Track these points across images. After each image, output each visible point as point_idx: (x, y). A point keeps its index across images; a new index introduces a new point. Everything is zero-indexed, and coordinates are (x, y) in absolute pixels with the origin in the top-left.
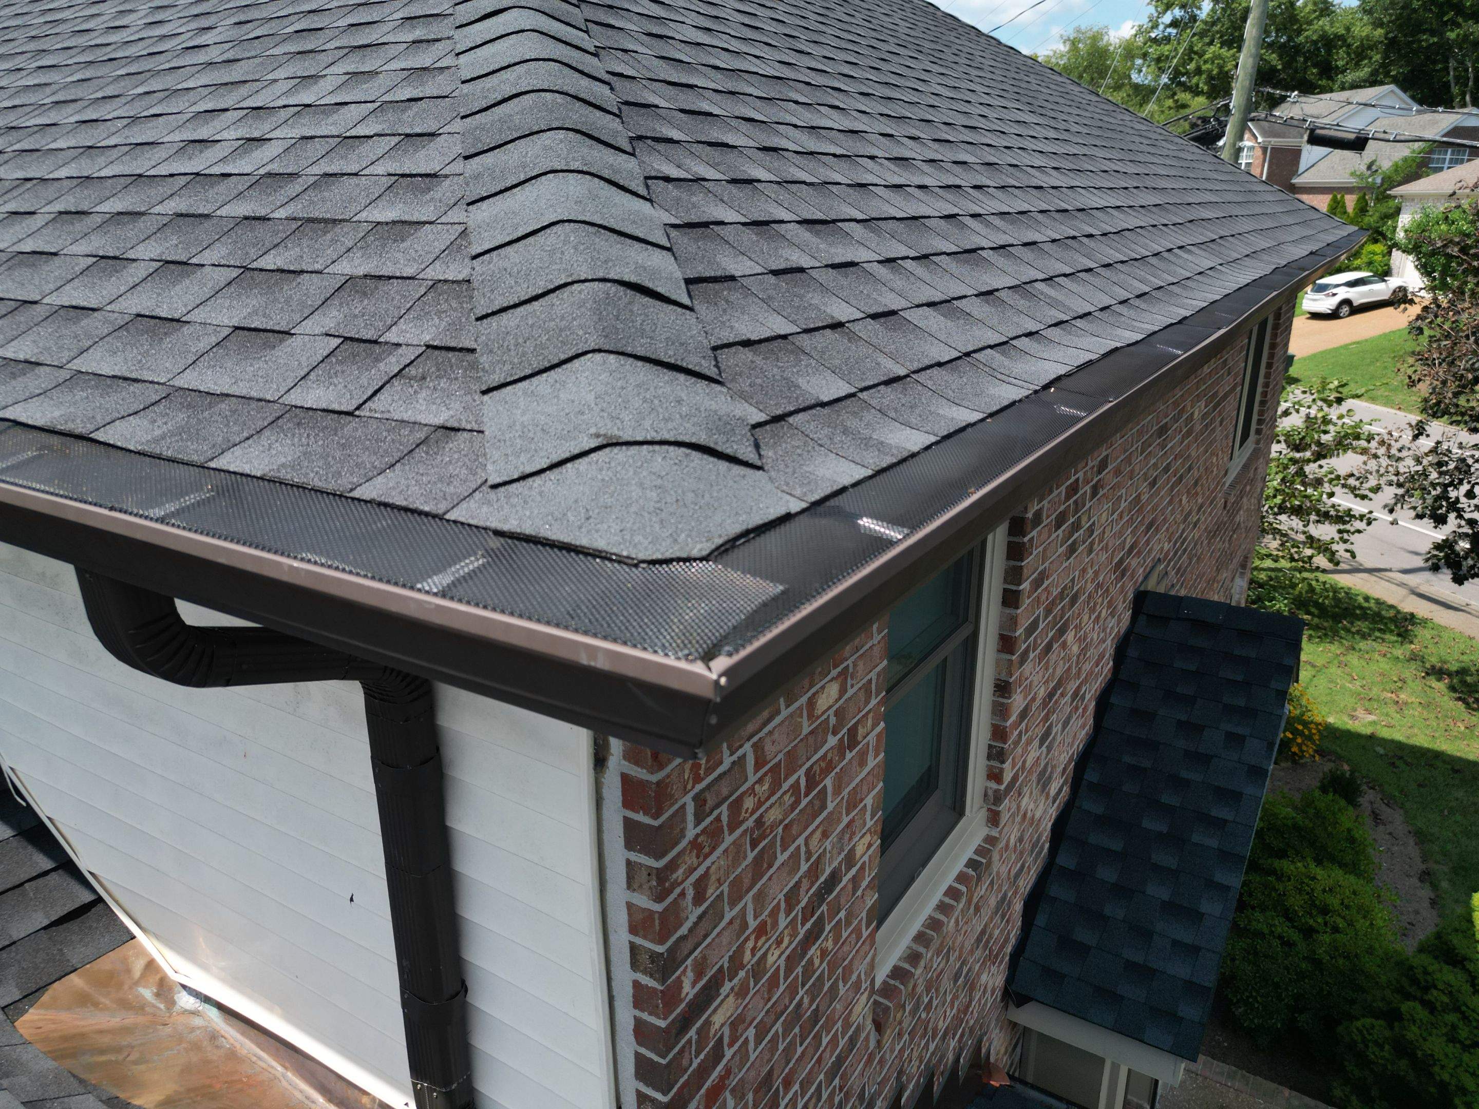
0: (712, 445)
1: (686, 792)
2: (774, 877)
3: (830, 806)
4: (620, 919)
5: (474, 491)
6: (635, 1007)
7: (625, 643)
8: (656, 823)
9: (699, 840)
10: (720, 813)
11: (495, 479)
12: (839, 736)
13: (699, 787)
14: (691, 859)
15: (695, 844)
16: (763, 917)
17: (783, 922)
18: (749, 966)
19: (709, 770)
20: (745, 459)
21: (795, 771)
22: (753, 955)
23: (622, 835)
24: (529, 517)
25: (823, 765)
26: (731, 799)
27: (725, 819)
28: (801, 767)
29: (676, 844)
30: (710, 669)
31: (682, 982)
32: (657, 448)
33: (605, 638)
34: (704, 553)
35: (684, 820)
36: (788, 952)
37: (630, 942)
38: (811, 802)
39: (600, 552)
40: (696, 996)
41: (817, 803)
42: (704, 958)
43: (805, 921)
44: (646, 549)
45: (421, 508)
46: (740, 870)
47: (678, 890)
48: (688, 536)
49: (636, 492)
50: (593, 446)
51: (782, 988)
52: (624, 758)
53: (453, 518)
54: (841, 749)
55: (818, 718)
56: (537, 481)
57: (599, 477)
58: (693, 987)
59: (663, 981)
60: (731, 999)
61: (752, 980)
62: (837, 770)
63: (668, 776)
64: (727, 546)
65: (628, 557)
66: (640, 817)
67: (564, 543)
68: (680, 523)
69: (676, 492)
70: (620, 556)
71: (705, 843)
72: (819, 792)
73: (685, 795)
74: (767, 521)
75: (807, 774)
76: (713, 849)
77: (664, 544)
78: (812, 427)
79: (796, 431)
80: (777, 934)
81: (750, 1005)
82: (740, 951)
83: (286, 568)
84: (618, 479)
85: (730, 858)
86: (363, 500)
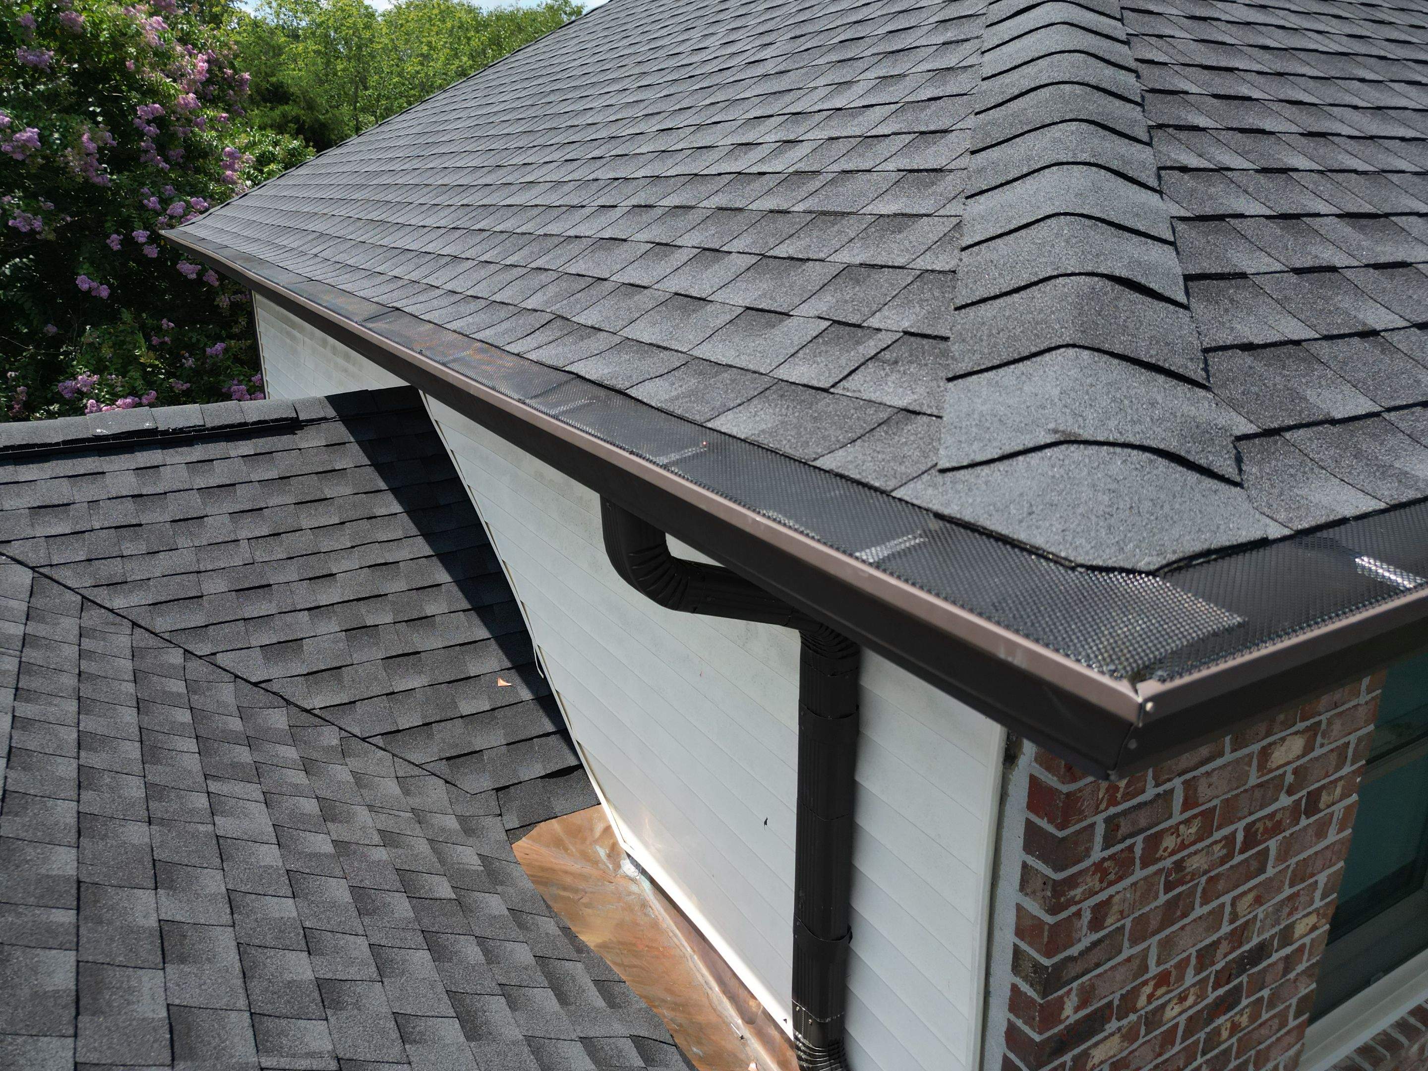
0: (1183, 454)
1: (1098, 811)
2: (1188, 928)
3: (1270, 872)
4: (1007, 919)
5: (923, 473)
6: (1011, 1009)
7: (1047, 645)
8: (1060, 834)
9: (1106, 865)
10: (1134, 844)
11: (944, 464)
12: (1296, 797)
13: (1112, 810)
14: (1093, 882)
15: (1098, 866)
16: (1167, 966)
17: (1190, 978)
18: (1143, 1012)
19: (1127, 796)
20: (1220, 473)
21: (1232, 823)
22: (1149, 1002)
23: (1022, 837)
24: (971, 504)
25: (1269, 824)
26: (1149, 833)
27: (1138, 851)
28: (1240, 819)
29: (1080, 861)
30: (1136, 691)
31: (1064, 1003)
32: (1118, 450)
33: (1027, 636)
34: (1152, 567)
35: (1091, 839)
36: (1191, 1012)
37: (1015, 945)
38: (1246, 860)
39: (1038, 549)
40: (1077, 1022)
41: (1254, 864)
42: (1093, 987)
43: (1217, 986)
44: (1087, 553)
45: (872, 482)
46: (1147, 909)
47: (1074, 909)
48: (1137, 546)
49: (1086, 493)
50: (1048, 441)
51: (1177, 1048)
52: (1036, 760)
53: (899, 496)
54: (1295, 812)
55: (1271, 771)
56: (985, 470)
57: (1050, 473)
58: (1076, 1012)
59: (1044, 995)
60: (1116, 1038)
61: (1143, 1028)
62: (1287, 834)
63: (1080, 790)
64: (1181, 564)
65: (1066, 559)
66: (1043, 823)
67: (1001, 535)
68: (1130, 531)
69: (1131, 499)
70: (1057, 556)
71: (1111, 870)
72: (1258, 853)
73: (1096, 814)
74: (1235, 543)
75: (1248, 828)
76: (1120, 879)
77: (1107, 551)
78: (1314, 446)
79: (1292, 449)
80: (1181, 989)
81: (1137, 1054)
82: (1134, 993)
83: (750, 521)
84: (1070, 478)
85: (1138, 894)
86: (823, 470)
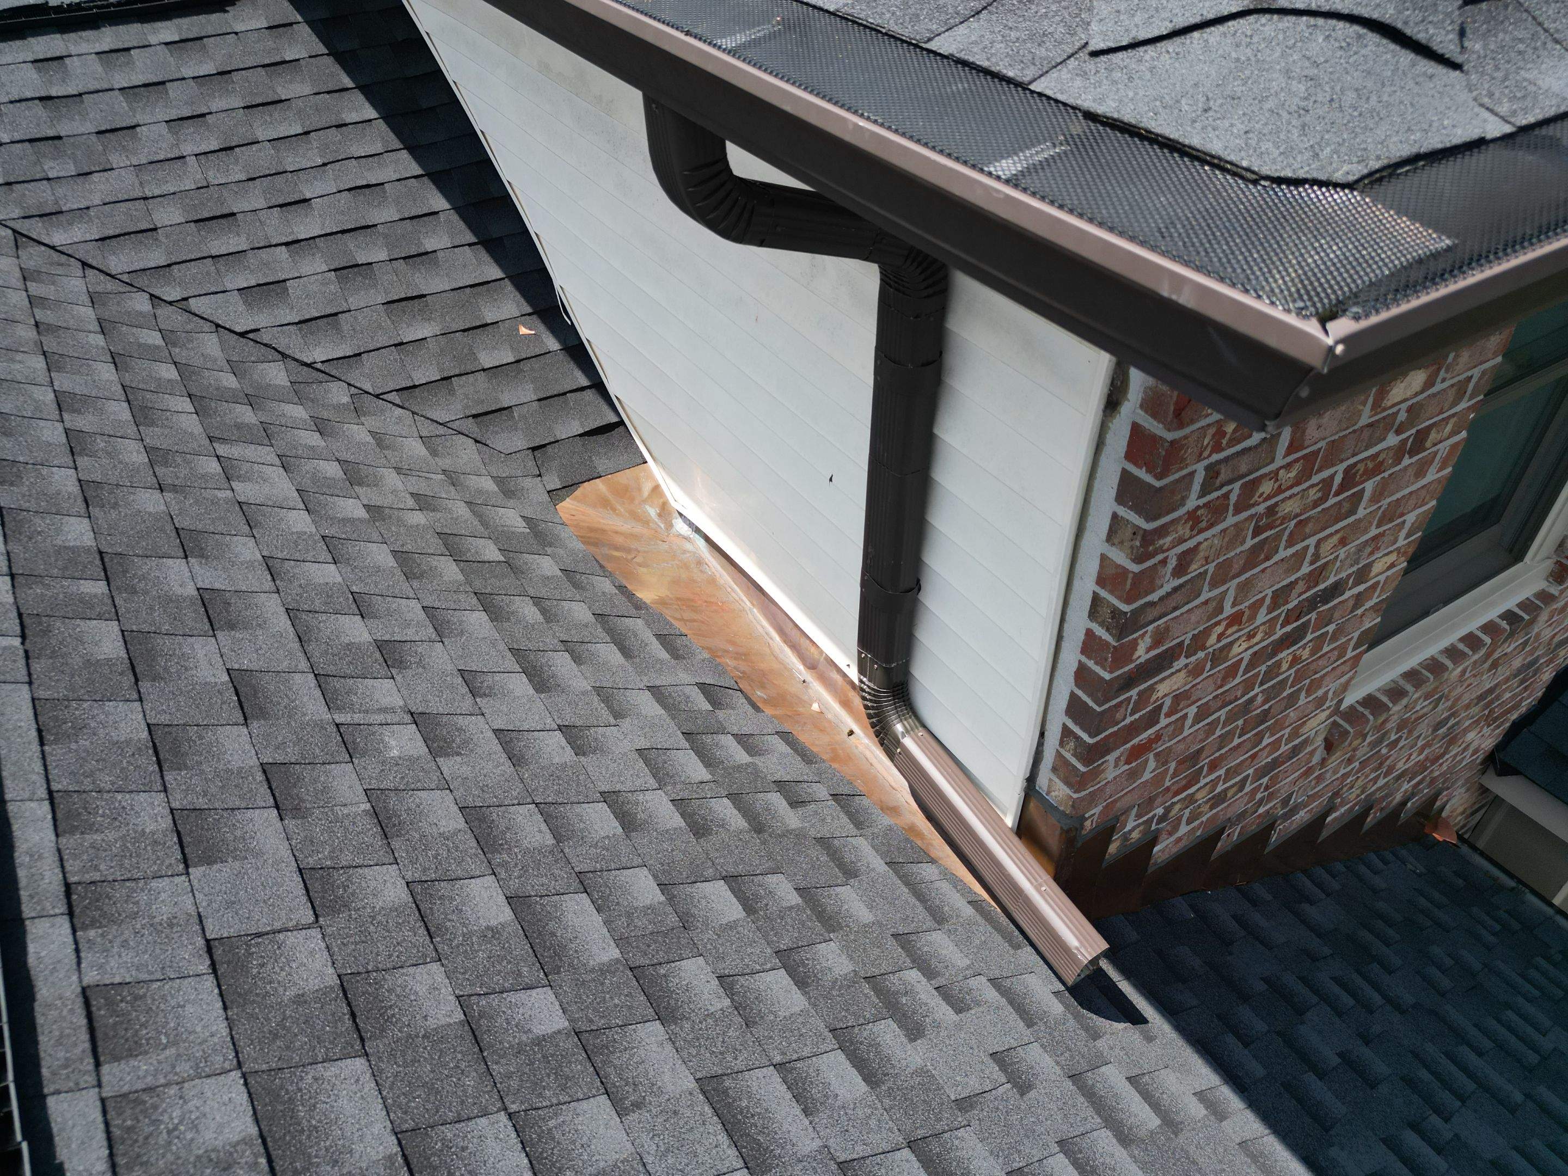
0: (1399, 25)
1: (1200, 458)
2: (1268, 570)
3: (1361, 512)
4: (1089, 568)
5: (1069, 57)
6: (1082, 652)
7: (1222, 280)
8: (1158, 484)
9: (1199, 513)
10: (1231, 491)
11: (1098, 44)
12: (1404, 436)
13: (1216, 457)
14: (1183, 530)
15: (1193, 516)
16: (1242, 607)
17: (1262, 617)
18: (1211, 650)
19: (1234, 441)
20: (1440, 51)
21: (1333, 465)
22: (1219, 640)
23: (1116, 487)
24: (1132, 99)
25: (1370, 465)
26: (1247, 479)
27: (1233, 498)
28: (1342, 461)
29: (1174, 510)
30: (1326, 332)
31: (1138, 644)
32: (1320, 21)
33: (1198, 269)
34: (1351, 178)
35: (1189, 488)
36: (1256, 648)
37: (1094, 592)
38: (1340, 502)
39: (1213, 157)
40: (1148, 661)
41: (1346, 506)
42: (1167, 629)
43: (1286, 622)
44: (1274, 161)
45: (1005, 71)
46: (1232, 554)
47: (1160, 557)
48: (1335, 152)
49: (1278, 81)
50: (1234, 10)
51: (1238, 680)
52: (1141, 406)
53: (1038, 90)
54: (1400, 452)
55: (1385, 409)
56: (1150, 51)
57: (1234, 55)
58: (1147, 652)
59: (1119, 637)
60: (1182, 674)
61: (1209, 663)
62: (1386, 474)
63: (1186, 437)
64: (1384, 174)
65: (1247, 170)
66: (1141, 474)
67: (1170, 140)
68: (1328, 132)
69: (1332, 88)
70: (1237, 166)
71: (1204, 518)
72: (1353, 494)
73: (1199, 461)
74: (1448, 145)
75: (1347, 471)
76: (1211, 526)
77: (1299, 158)
78: (1550, 12)
79: (1525, 15)
80: (1252, 627)
81: (1199, 687)
82: (1207, 632)
83: (851, 127)
84: (1258, 61)
85: (1227, 539)
86: (940, 55)
